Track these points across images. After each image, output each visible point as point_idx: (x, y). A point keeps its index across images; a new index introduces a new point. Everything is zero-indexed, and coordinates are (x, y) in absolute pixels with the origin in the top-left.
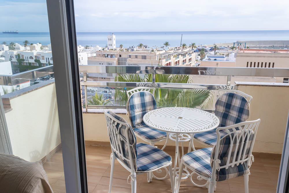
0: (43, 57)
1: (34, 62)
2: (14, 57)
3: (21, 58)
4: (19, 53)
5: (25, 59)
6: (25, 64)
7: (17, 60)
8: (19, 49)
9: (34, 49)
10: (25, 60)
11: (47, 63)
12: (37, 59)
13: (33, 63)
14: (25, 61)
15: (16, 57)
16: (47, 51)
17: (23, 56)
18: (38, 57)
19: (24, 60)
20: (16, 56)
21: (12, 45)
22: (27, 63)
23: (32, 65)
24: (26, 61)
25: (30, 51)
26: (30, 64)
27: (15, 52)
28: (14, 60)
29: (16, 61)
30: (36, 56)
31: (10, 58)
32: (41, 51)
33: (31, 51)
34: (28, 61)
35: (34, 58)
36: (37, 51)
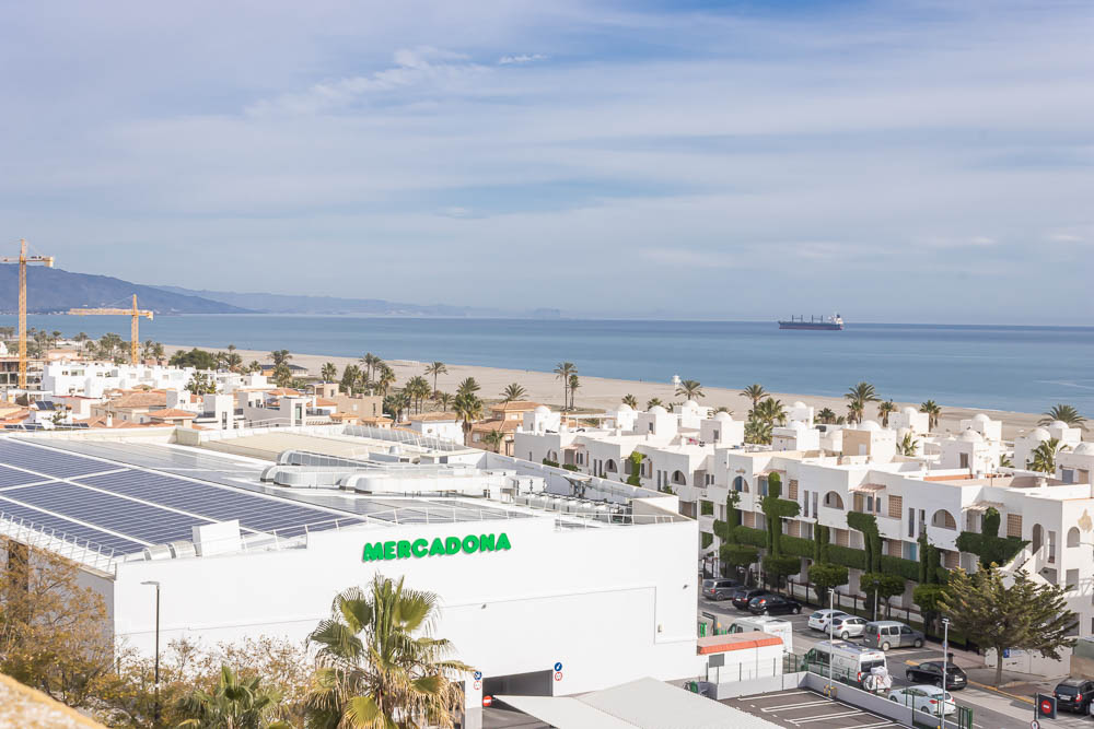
0: (896, 500)
1: (845, 526)
2: (753, 486)
3: (784, 496)
4: (777, 467)
5: (801, 501)
6: (800, 533)
7: (764, 504)
8: (789, 440)
9: (862, 447)
10: (802, 512)
11: (914, 540)
12: (866, 511)
13: (837, 530)
14: (800, 517)
15: (761, 491)
16: (924, 469)
17: (793, 484)
18: (870, 499)
19: (794, 509)
20: (761, 479)
21: (771, 413)
22: (810, 525)
23: (832, 540)
24: (806, 514)
25: (831, 463)
26: (822, 532)
27: (761, 462)
28: (750, 502)
29: (759, 510)
30: (858, 496)
31: (730, 487)
32: (894, 469)
33: (839, 463)
34: (815, 516)
35: (849, 506)
36: (873, 466)
